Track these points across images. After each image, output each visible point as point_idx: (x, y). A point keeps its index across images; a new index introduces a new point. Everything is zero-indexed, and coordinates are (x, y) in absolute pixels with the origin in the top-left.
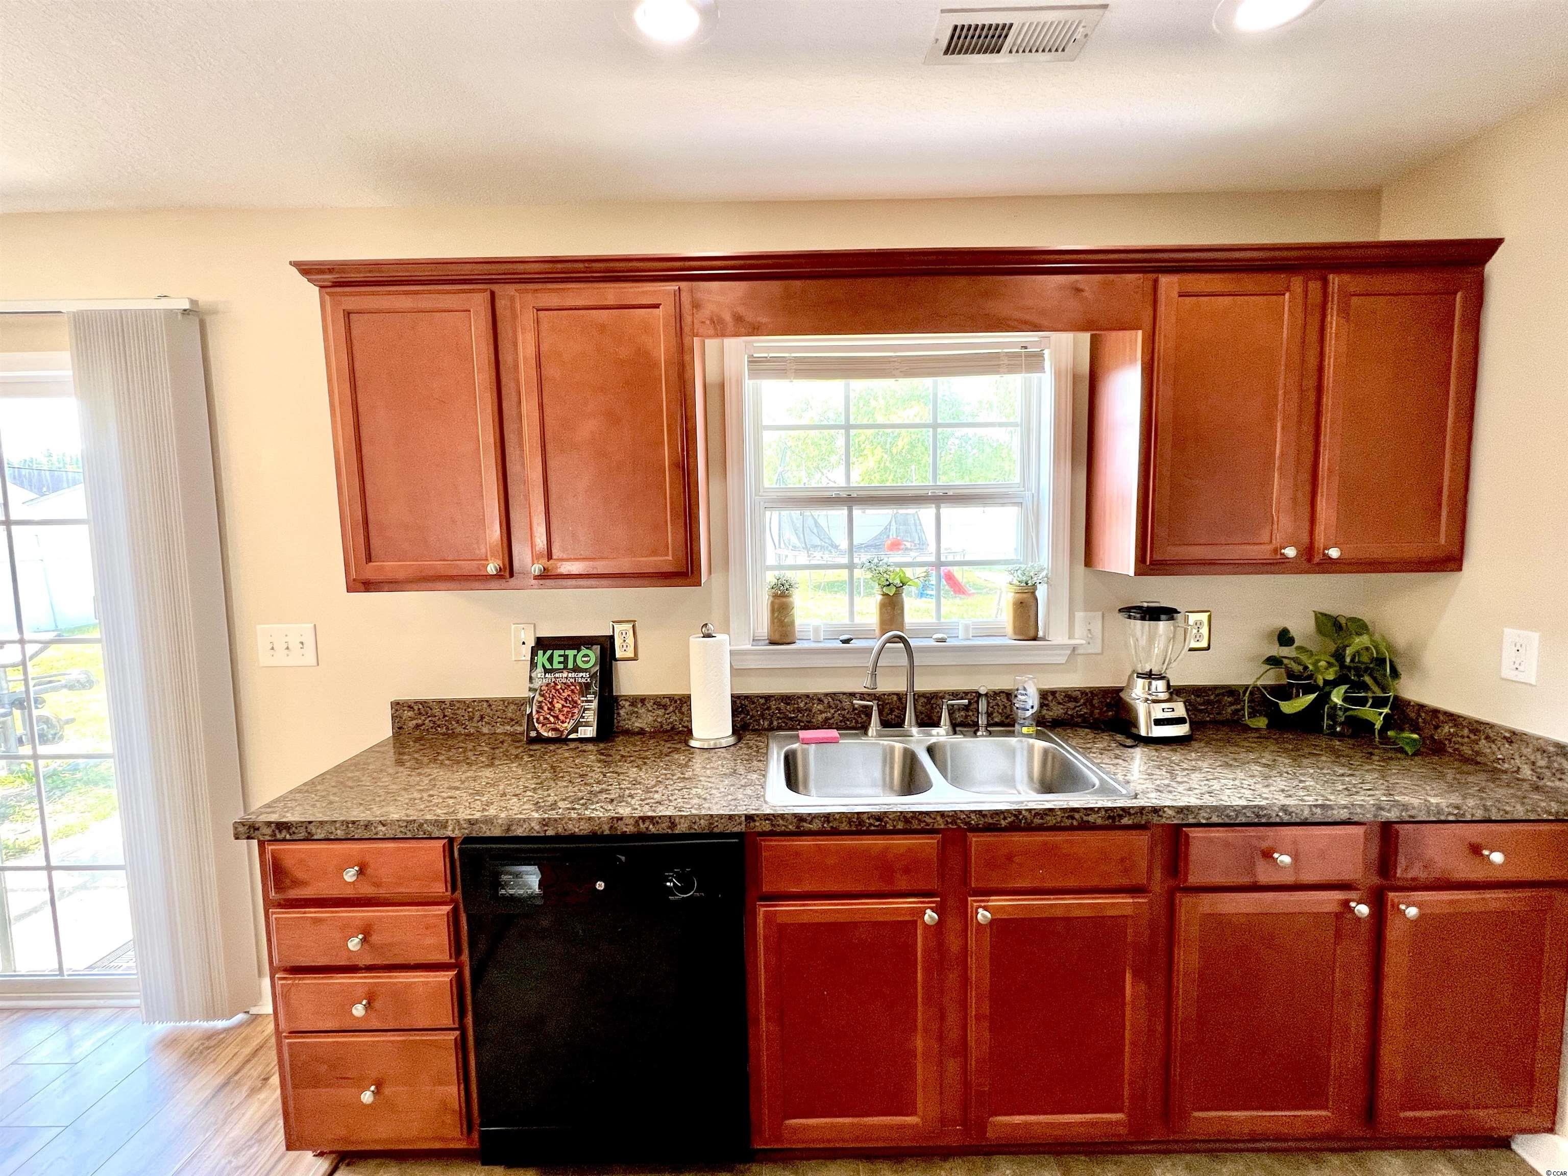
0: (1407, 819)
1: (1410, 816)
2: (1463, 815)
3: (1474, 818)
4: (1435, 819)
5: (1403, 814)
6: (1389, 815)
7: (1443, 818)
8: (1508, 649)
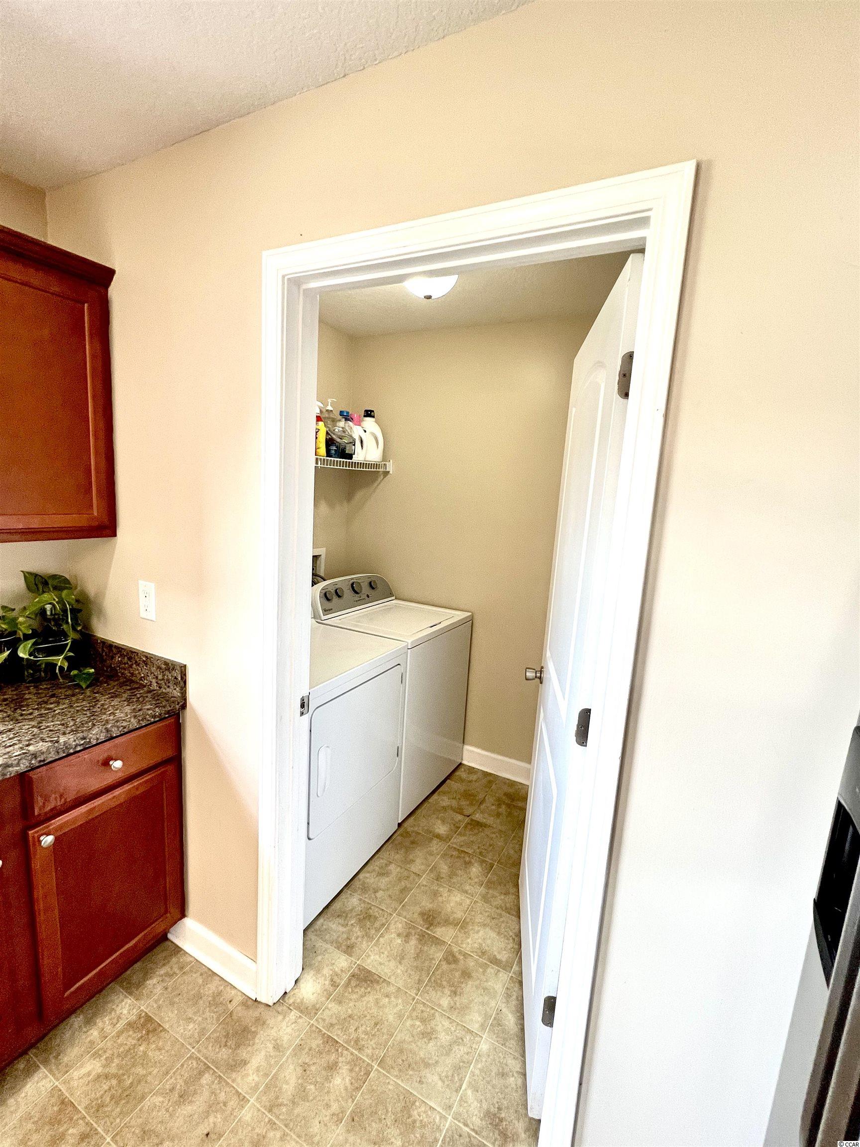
0: (37, 765)
1: (40, 761)
2: (90, 742)
3: (99, 741)
4: (64, 755)
5: (33, 762)
6: (17, 768)
7: (72, 751)
8: (142, 595)
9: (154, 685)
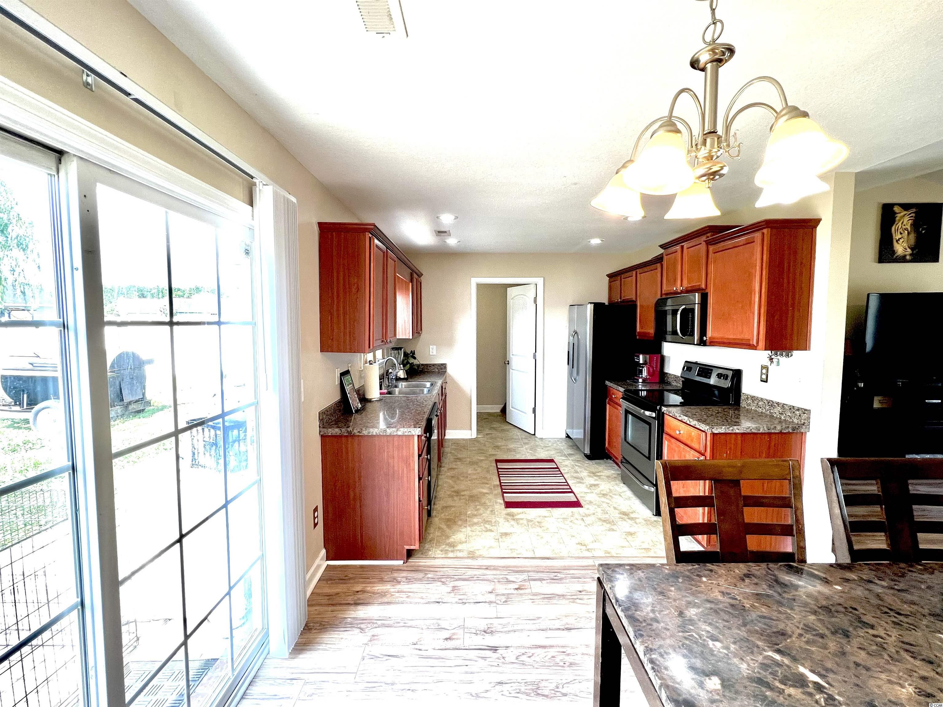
8: (431, 349)
9: (437, 370)
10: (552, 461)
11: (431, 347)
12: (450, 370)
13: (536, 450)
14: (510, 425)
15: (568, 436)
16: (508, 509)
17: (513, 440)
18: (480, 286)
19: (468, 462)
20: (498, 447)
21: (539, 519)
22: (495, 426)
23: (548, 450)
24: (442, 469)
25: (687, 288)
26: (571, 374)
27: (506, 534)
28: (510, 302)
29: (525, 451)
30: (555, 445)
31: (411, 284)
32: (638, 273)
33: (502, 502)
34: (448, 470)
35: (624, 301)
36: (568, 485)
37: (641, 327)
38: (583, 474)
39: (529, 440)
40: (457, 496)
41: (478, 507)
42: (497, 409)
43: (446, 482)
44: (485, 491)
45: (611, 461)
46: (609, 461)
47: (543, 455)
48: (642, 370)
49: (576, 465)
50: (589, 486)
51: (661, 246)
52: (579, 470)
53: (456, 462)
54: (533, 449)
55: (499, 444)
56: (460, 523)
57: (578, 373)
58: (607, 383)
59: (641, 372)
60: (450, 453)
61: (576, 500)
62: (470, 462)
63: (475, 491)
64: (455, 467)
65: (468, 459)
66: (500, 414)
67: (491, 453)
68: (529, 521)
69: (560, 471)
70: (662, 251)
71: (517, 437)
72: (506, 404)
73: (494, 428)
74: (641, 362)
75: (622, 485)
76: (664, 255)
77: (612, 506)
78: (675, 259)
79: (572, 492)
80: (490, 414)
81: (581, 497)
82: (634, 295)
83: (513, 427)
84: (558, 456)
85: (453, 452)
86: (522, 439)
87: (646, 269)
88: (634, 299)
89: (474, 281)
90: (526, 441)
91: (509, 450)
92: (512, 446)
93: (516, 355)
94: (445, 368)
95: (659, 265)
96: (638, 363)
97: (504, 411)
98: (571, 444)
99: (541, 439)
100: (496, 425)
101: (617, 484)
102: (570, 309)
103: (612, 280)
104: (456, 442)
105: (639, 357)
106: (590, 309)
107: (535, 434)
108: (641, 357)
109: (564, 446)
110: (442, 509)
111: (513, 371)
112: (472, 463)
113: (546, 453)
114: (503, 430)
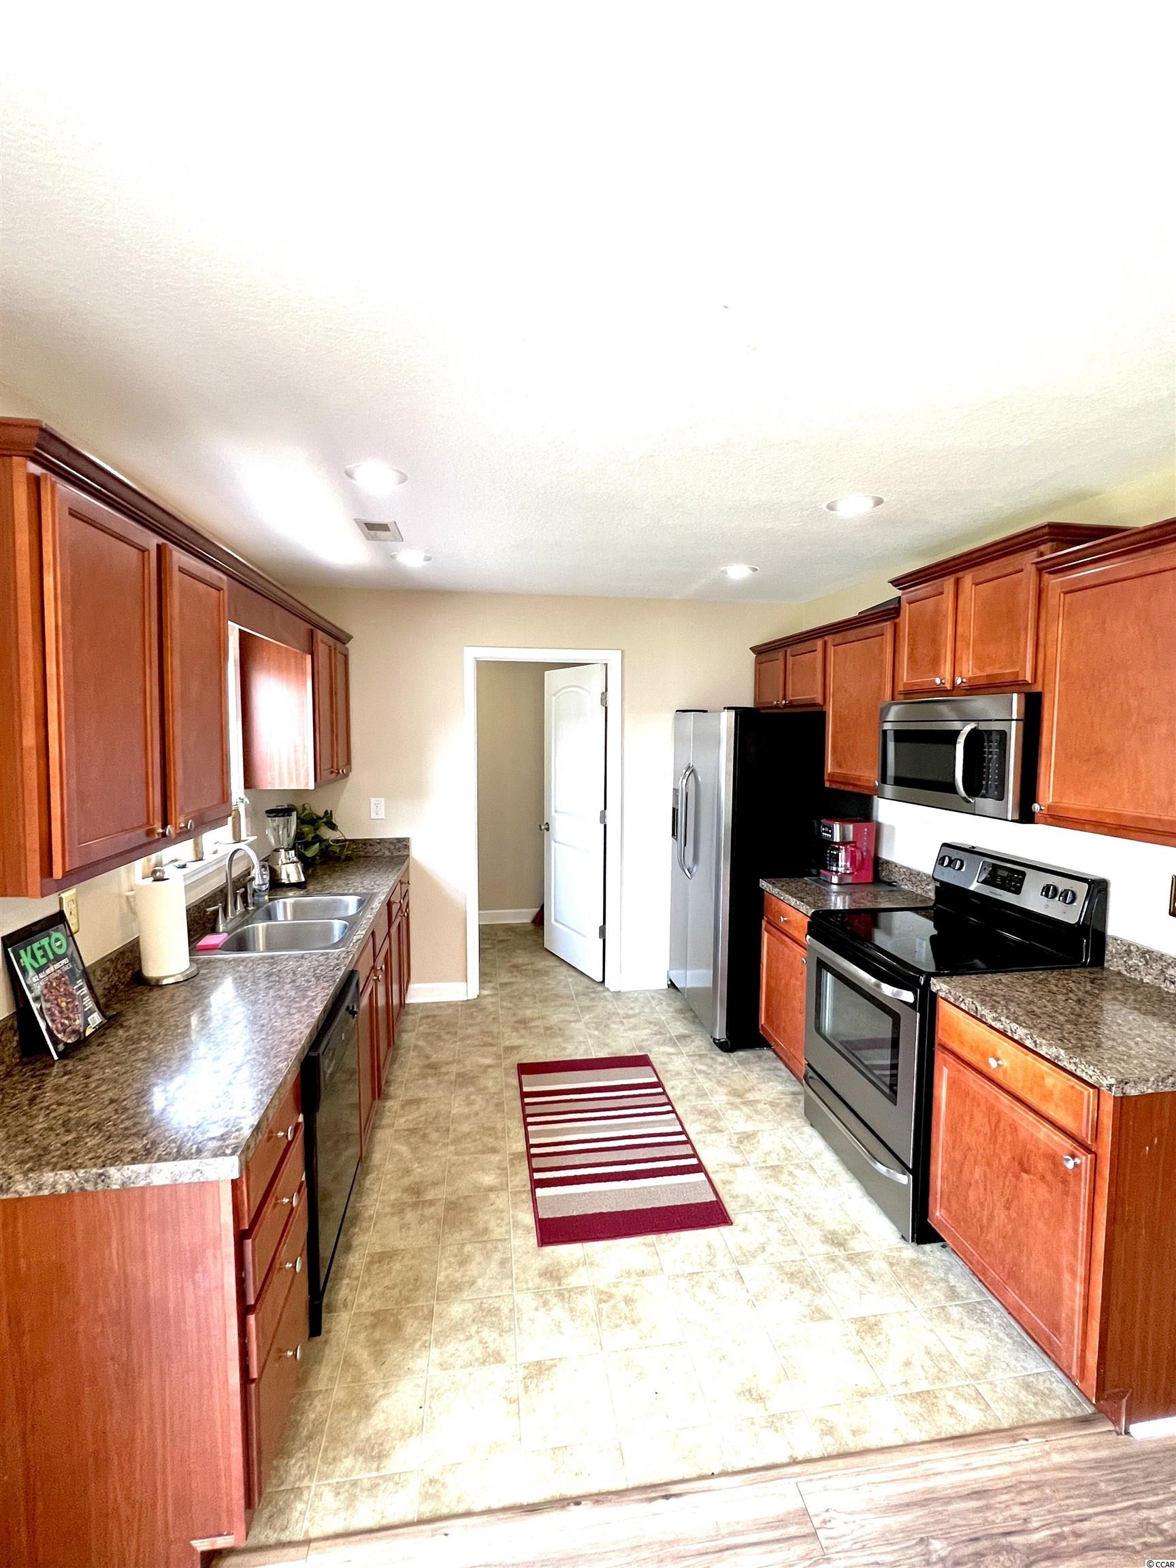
8: (373, 806)
9: (387, 853)
10: (642, 1061)
11: (373, 800)
12: (417, 852)
13: (607, 1026)
14: (553, 958)
15: (672, 985)
16: (549, 1250)
17: (560, 1001)
18: (483, 667)
19: (453, 1077)
20: (523, 1024)
21: (625, 1289)
22: (520, 961)
23: (634, 1028)
24: (389, 1104)
25: (970, 679)
26: (681, 861)
27: (539, 1370)
28: (550, 701)
29: (585, 1031)
30: (647, 1010)
31: (309, 657)
32: (829, 643)
33: (529, 1220)
34: (403, 1107)
35: (791, 705)
36: (688, 1142)
37: (838, 763)
38: (717, 1097)
39: (593, 999)
40: (415, 1205)
41: (468, 1248)
42: (524, 916)
43: (394, 1153)
44: (488, 1179)
45: (770, 1054)
46: (768, 1053)
47: (623, 1045)
48: (838, 855)
49: (700, 1072)
50: (735, 1138)
51: (896, 583)
52: (707, 1085)
53: (424, 1077)
54: (602, 1025)
55: (528, 1013)
56: (411, 1327)
57: (696, 859)
58: (763, 884)
59: (836, 859)
60: (416, 1047)
61: (714, 1199)
62: (459, 1075)
63: (463, 1185)
64: (421, 1094)
65: (455, 1068)
66: (532, 927)
67: (508, 1043)
68: (604, 1297)
69: (664, 1093)
70: (896, 593)
71: (566, 991)
72: (542, 907)
73: (516, 967)
74: (837, 838)
75: (809, 1130)
76: (903, 602)
77: (800, 1213)
78: (937, 611)
79: (699, 1168)
80: (509, 928)
81: (725, 1183)
82: (820, 690)
83: (557, 963)
84: (658, 1043)
85: (421, 1043)
86: (577, 995)
87: (852, 634)
88: (820, 701)
89: (472, 655)
90: (586, 1002)
91: (551, 1032)
92: (555, 1018)
93: (561, 812)
94: (407, 847)
95: (888, 626)
96: (829, 843)
97: (539, 920)
98: (678, 1005)
99: (618, 994)
100: (522, 958)
101: (796, 1129)
102: (675, 718)
103: (764, 657)
104: (432, 1012)
105: (831, 828)
106: (727, 722)
107: (603, 981)
108: (837, 827)
109: (665, 1012)
110: (368, 1270)
111: (557, 845)
112: (464, 1079)
113: (631, 1034)
114: (538, 973)
